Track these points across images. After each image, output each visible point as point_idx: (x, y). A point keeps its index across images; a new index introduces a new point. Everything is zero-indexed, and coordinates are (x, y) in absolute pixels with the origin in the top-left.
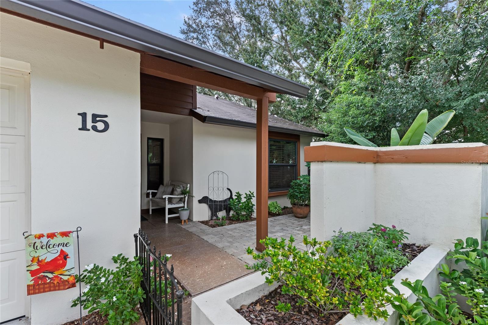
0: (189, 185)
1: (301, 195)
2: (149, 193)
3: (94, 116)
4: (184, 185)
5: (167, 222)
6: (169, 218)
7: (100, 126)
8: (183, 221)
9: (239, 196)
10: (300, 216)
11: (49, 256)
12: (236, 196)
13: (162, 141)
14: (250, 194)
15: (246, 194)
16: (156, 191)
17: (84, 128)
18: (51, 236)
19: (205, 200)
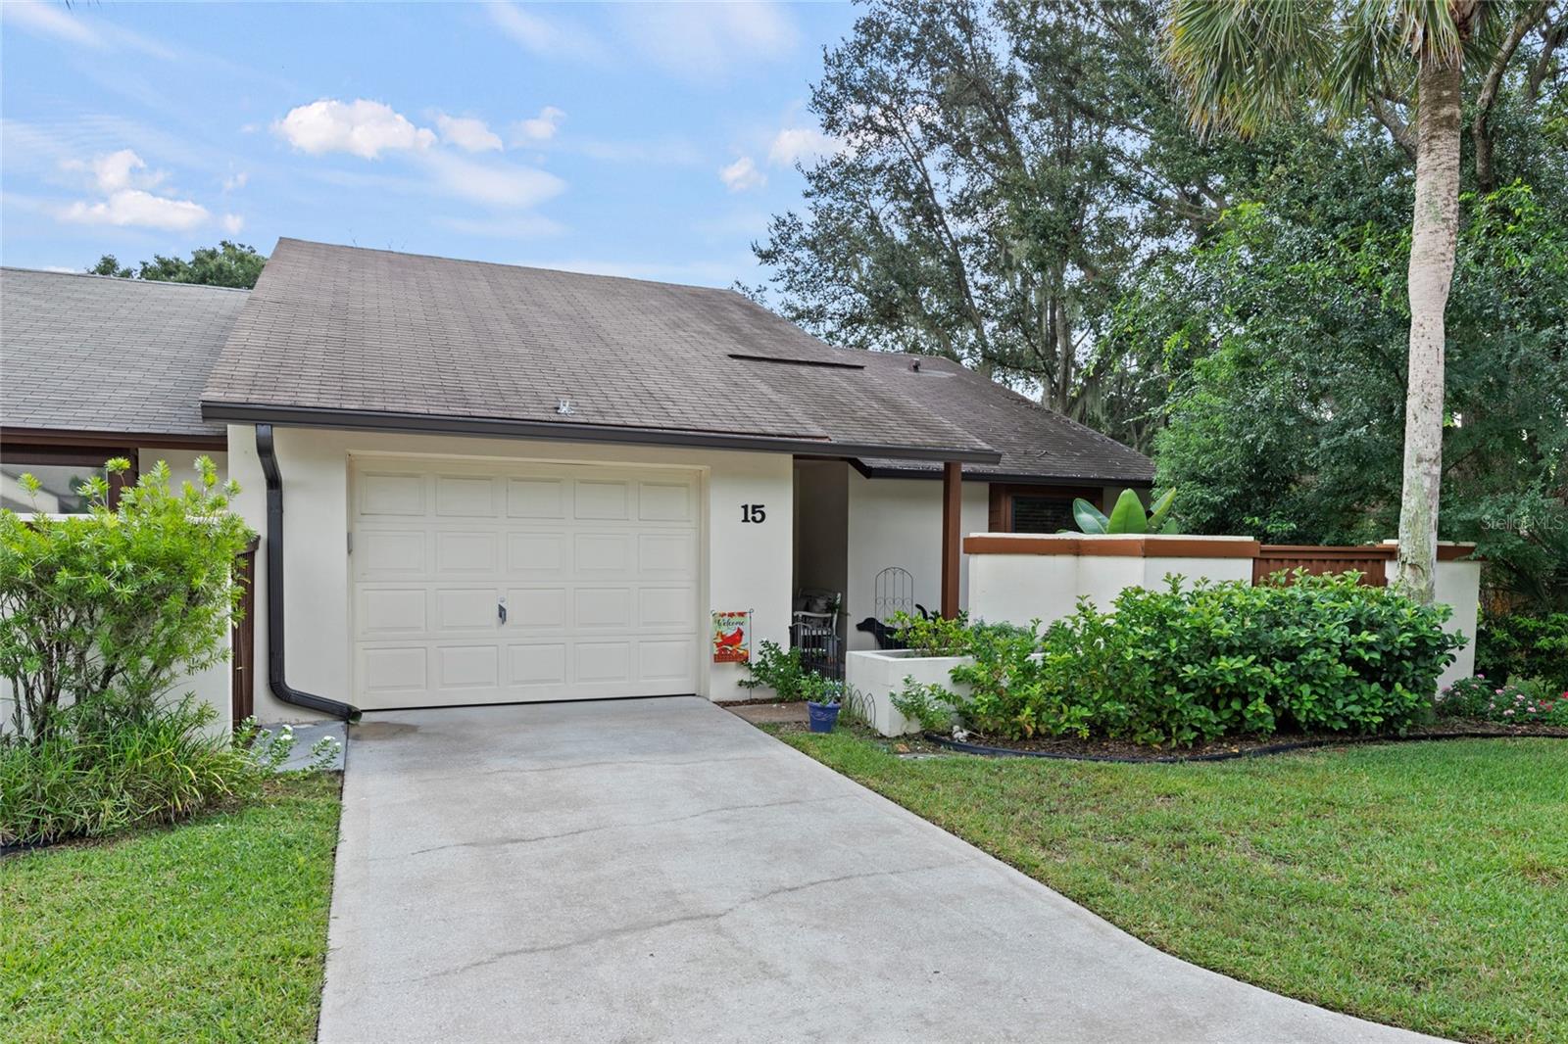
0: (839, 595)
3: (754, 507)
4: (832, 594)
7: (758, 516)
11: (730, 632)
17: (746, 520)
18: (731, 615)
19: (869, 625)
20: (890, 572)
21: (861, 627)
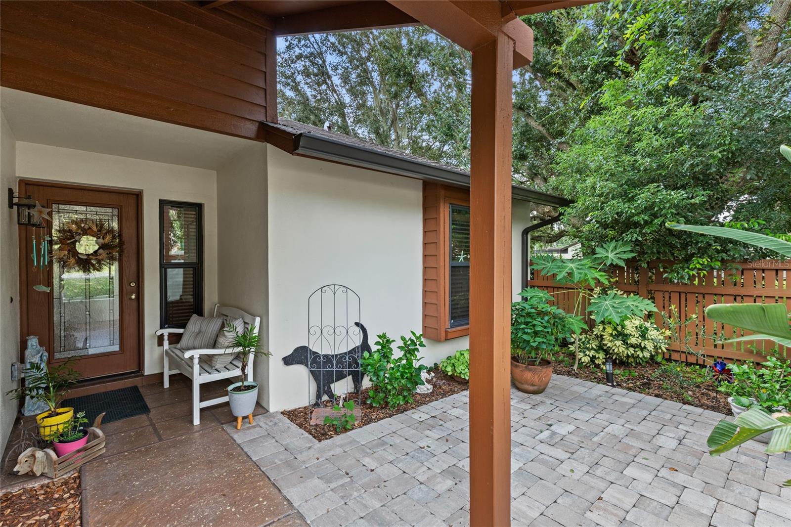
0: (258, 319)
1: (538, 340)
2: (162, 335)
4: (248, 319)
5: (197, 421)
6: (202, 410)
8: (240, 420)
9: (385, 343)
10: (531, 388)
12: (377, 343)
13: (198, 208)
14: (414, 338)
15: (403, 338)
16: (181, 331)
19: (299, 356)
20: (329, 292)
21: (288, 361)
